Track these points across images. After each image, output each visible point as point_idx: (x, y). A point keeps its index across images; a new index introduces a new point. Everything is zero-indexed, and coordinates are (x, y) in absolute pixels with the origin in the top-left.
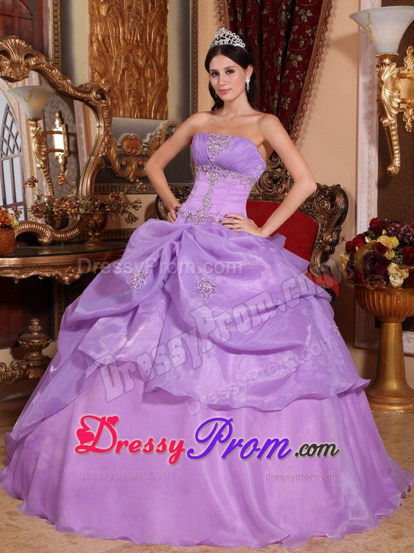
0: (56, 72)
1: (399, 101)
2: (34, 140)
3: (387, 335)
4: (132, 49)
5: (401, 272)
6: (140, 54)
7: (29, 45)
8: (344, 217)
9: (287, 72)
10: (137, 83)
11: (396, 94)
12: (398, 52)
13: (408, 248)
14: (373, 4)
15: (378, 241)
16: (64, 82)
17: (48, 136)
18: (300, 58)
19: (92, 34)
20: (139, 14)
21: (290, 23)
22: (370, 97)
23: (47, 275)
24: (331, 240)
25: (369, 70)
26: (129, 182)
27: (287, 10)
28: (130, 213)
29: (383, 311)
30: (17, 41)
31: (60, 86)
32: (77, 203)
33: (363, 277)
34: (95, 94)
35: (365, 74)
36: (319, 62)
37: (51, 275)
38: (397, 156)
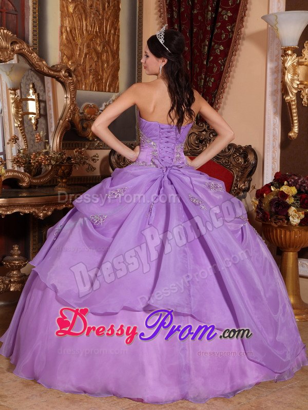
0: (34, 55)
1: (298, 83)
2: (13, 105)
3: (286, 261)
4: (92, 37)
5: (299, 214)
6: (98, 42)
7: (14, 34)
8: (254, 170)
9: (212, 58)
10: (96, 65)
11: (296, 77)
12: (298, 46)
13: (304, 196)
14: (279, 8)
15: (281, 189)
16: (40, 63)
17: (24, 102)
18: (222, 48)
19: (62, 26)
20: (98, 11)
21: (214, 21)
22: (276, 79)
23: (27, 212)
24: (244, 187)
25: (275, 58)
26: (88, 140)
27: (212, 11)
28: (89, 165)
29: (284, 243)
30: (5, 31)
31: (37, 66)
32: (49, 157)
33: (269, 217)
34: (63, 72)
35: (271, 61)
36: (236, 51)
37: (30, 212)
38: (296, 124)
